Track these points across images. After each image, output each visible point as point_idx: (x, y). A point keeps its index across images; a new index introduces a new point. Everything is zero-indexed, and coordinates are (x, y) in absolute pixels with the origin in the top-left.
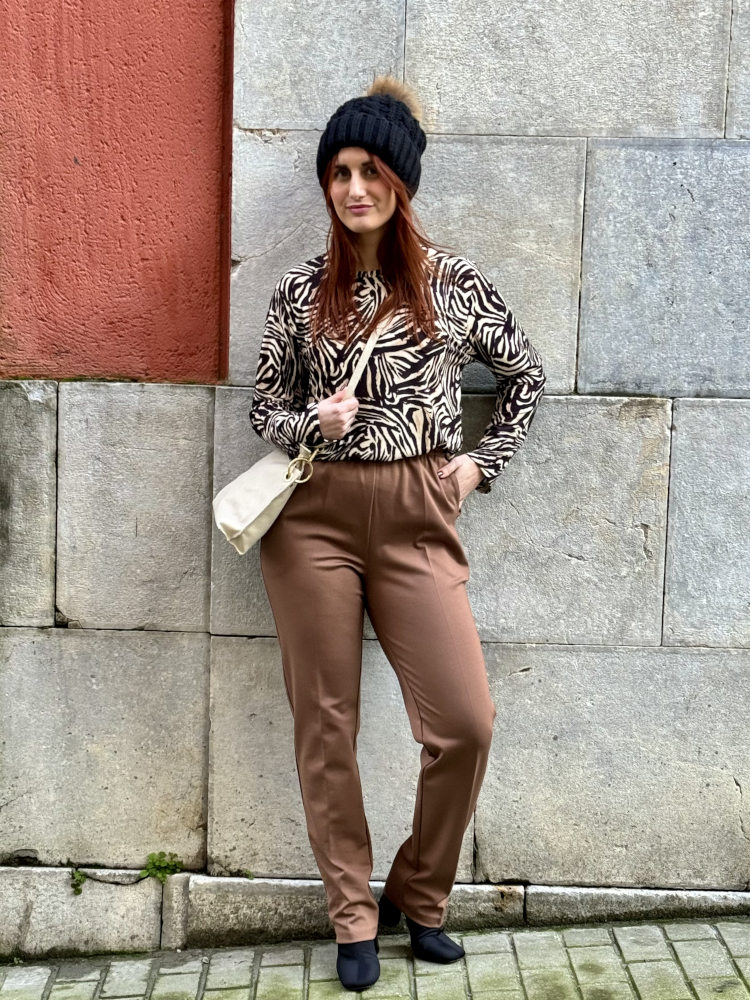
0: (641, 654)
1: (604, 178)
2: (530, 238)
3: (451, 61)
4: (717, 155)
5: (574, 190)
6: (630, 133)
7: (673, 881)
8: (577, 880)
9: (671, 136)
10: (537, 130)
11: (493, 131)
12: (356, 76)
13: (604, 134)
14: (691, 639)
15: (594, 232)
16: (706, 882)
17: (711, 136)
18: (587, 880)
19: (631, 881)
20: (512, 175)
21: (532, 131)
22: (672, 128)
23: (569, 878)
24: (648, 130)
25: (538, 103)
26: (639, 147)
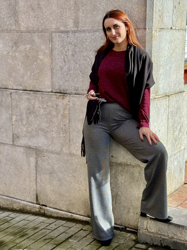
0: (66, 156)
1: (54, 40)
2: (41, 55)
3: (25, 14)
4: (76, 34)
5: (49, 44)
6: (59, 29)
7: (74, 211)
8: (56, 207)
9: (67, 30)
10: (41, 29)
11: (33, 30)
12: (8, 18)
13: (54, 30)
14: (75, 154)
15: (53, 54)
16: (80, 213)
17: (75, 29)
18: (58, 208)
19: (66, 210)
20: (37, 40)
21: (40, 29)
22: (67, 28)
23: (54, 206)
24: (62, 28)
25: (41, 23)
26: (61, 33)
